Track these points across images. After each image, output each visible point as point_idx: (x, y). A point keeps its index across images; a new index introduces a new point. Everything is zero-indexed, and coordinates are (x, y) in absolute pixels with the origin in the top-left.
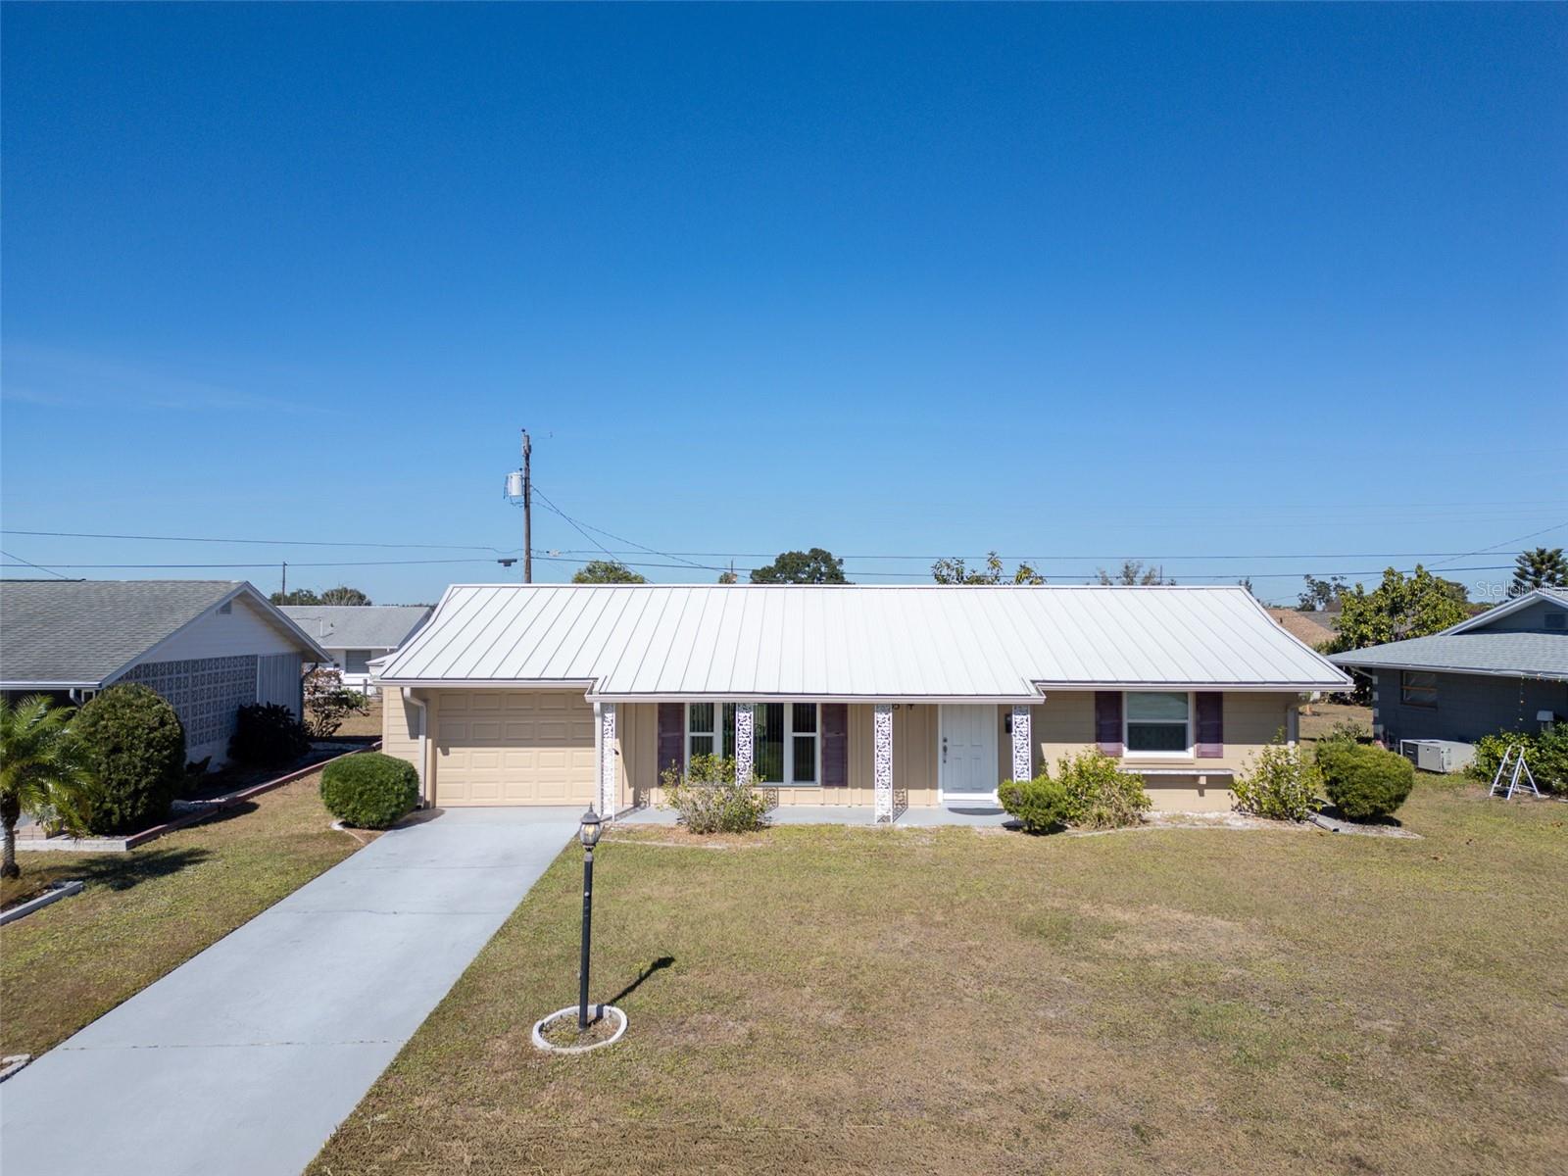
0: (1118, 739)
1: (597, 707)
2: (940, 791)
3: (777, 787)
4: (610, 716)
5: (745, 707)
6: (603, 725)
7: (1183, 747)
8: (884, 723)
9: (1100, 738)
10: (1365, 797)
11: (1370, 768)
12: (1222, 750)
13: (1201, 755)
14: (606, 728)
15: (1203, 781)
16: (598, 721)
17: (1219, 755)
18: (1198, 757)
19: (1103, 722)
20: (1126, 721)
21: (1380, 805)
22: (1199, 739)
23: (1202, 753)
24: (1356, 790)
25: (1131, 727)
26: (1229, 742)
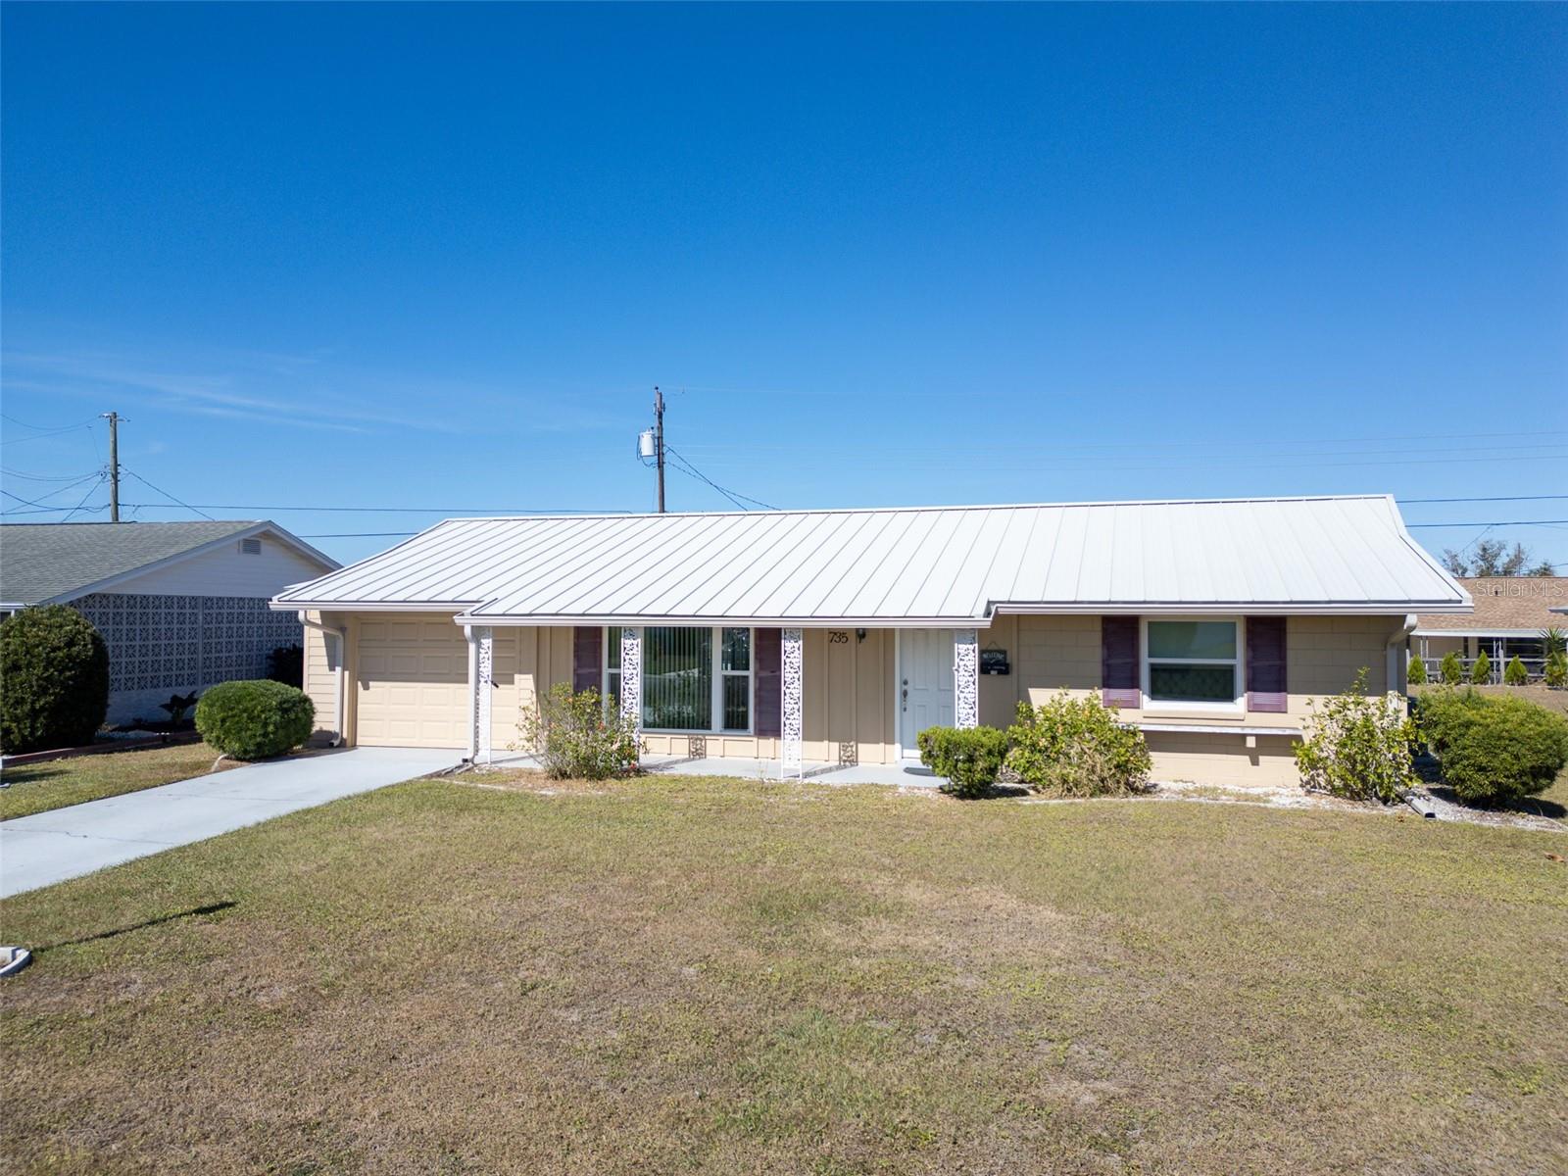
0: (1133, 683)
1: (468, 631)
2: (898, 746)
3: (704, 735)
4: (487, 643)
5: (631, 632)
6: (478, 653)
7: (1229, 696)
8: (792, 653)
9: (1107, 683)
10: (1481, 769)
11: (1488, 726)
12: (1286, 702)
13: (1254, 708)
14: (482, 657)
15: (1251, 743)
16: (472, 647)
17: (1282, 709)
18: (1249, 711)
19: (1111, 662)
20: (1145, 662)
21: (1503, 780)
22: (1252, 686)
23: (1255, 705)
24: (1468, 758)
25: (1155, 669)
26: (1300, 691)
